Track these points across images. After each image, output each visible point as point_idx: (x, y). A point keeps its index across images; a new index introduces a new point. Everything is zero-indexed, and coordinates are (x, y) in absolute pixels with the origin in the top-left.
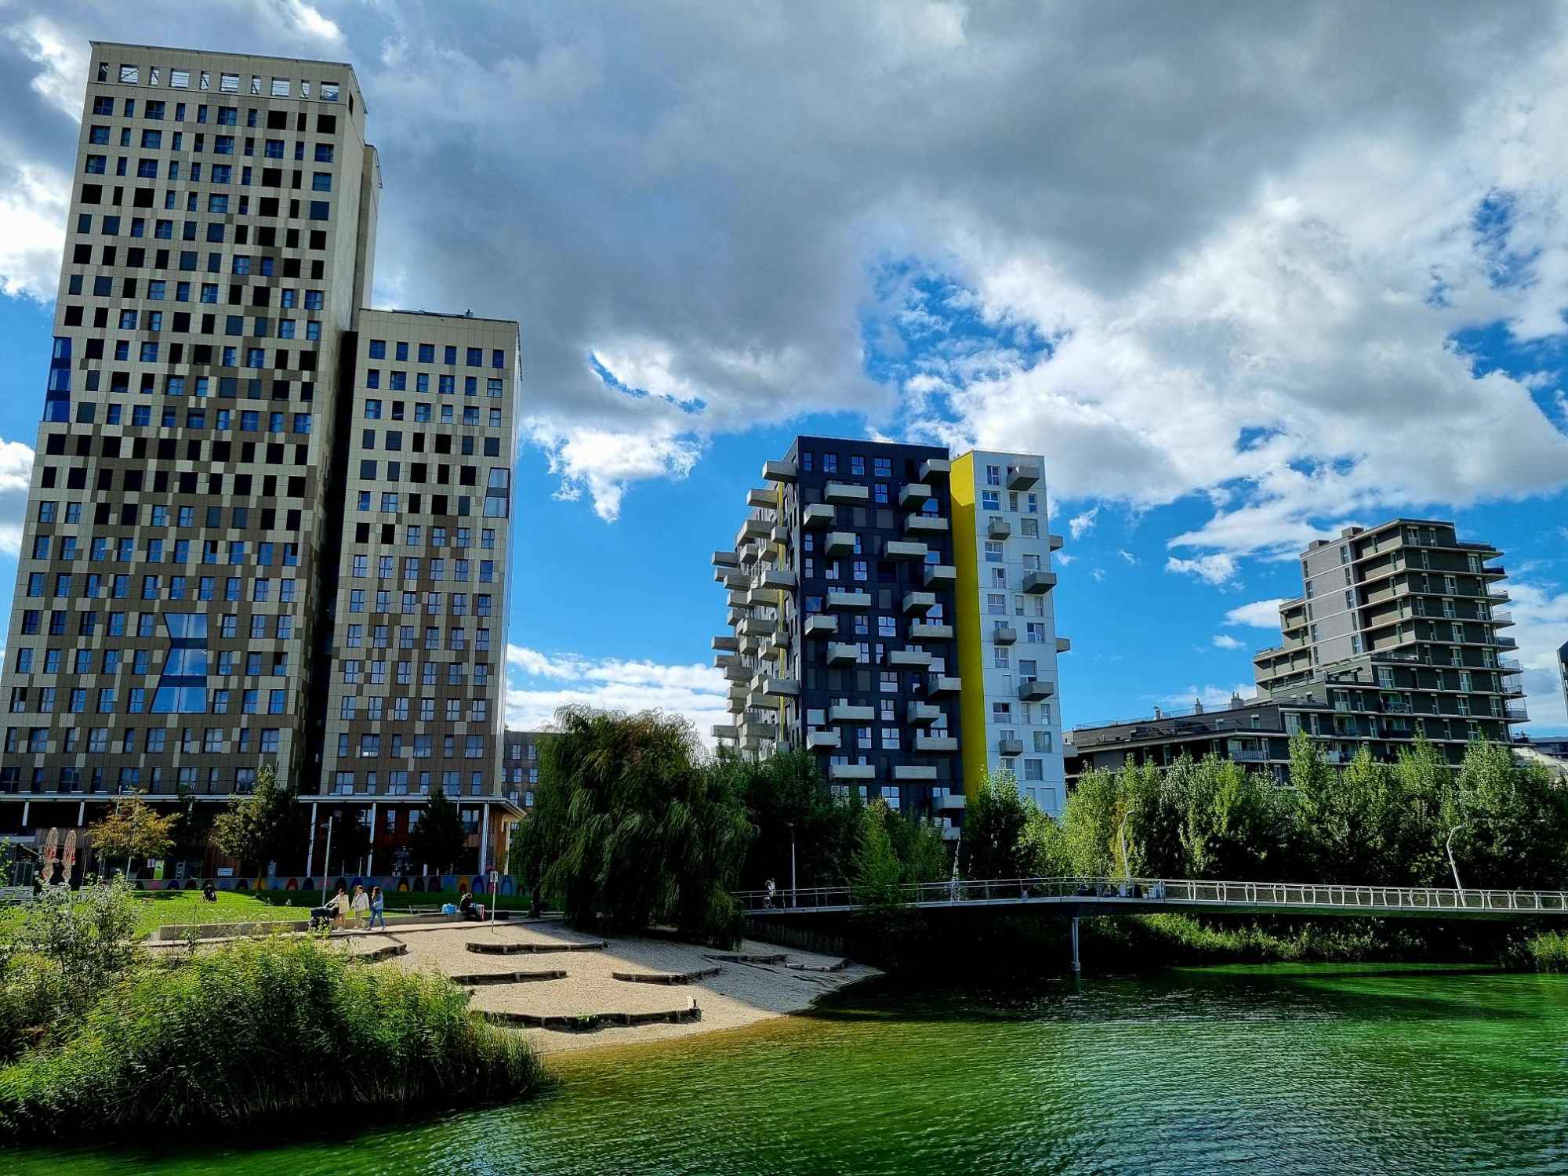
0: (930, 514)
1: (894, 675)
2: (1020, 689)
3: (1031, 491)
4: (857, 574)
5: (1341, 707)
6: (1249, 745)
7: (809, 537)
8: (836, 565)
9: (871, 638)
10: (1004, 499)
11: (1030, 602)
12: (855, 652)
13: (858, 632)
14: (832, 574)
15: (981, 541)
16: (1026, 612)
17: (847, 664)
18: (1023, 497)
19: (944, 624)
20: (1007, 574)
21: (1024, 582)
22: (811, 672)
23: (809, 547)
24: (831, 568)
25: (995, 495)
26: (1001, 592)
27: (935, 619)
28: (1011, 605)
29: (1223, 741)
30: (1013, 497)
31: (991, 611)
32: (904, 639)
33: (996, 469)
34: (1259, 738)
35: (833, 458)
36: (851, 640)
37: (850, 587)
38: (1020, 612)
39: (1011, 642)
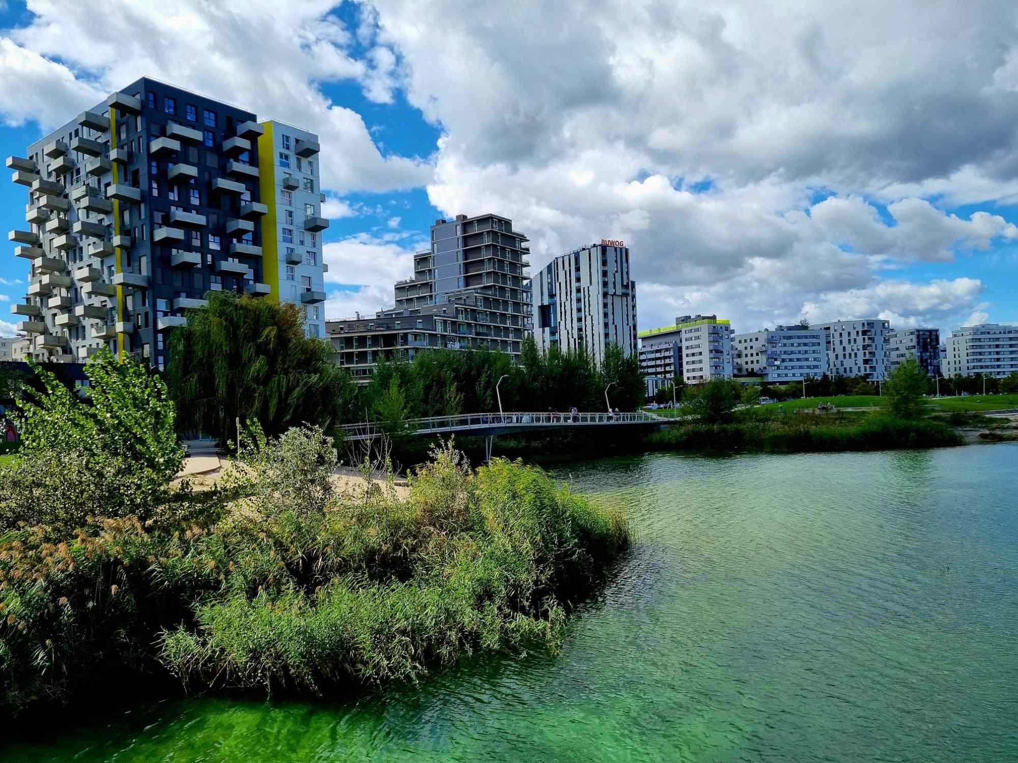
0: (244, 162)
1: (219, 278)
2: (302, 295)
3: (310, 159)
4: (192, 199)
5: (461, 319)
6: (418, 338)
7: (154, 164)
8: (176, 188)
9: (203, 249)
10: (293, 160)
11: (308, 236)
12: (194, 258)
13: (194, 244)
14: (173, 196)
15: (278, 189)
16: (306, 243)
17: (188, 267)
18: (305, 162)
19: (254, 244)
20: (294, 215)
21: (306, 222)
22: (159, 271)
23: (154, 171)
24: (173, 191)
25: (287, 157)
26: (290, 227)
27: (247, 240)
28: (296, 237)
29: (406, 335)
30: (299, 160)
31: (285, 240)
32: (226, 252)
33: (287, 138)
34: (424, 333)
35: (171, 103)
36: (189, 248)
37: (188, 208)
38: (302, 243)
39: (296, 263)
